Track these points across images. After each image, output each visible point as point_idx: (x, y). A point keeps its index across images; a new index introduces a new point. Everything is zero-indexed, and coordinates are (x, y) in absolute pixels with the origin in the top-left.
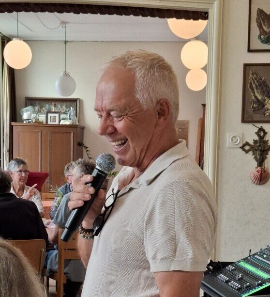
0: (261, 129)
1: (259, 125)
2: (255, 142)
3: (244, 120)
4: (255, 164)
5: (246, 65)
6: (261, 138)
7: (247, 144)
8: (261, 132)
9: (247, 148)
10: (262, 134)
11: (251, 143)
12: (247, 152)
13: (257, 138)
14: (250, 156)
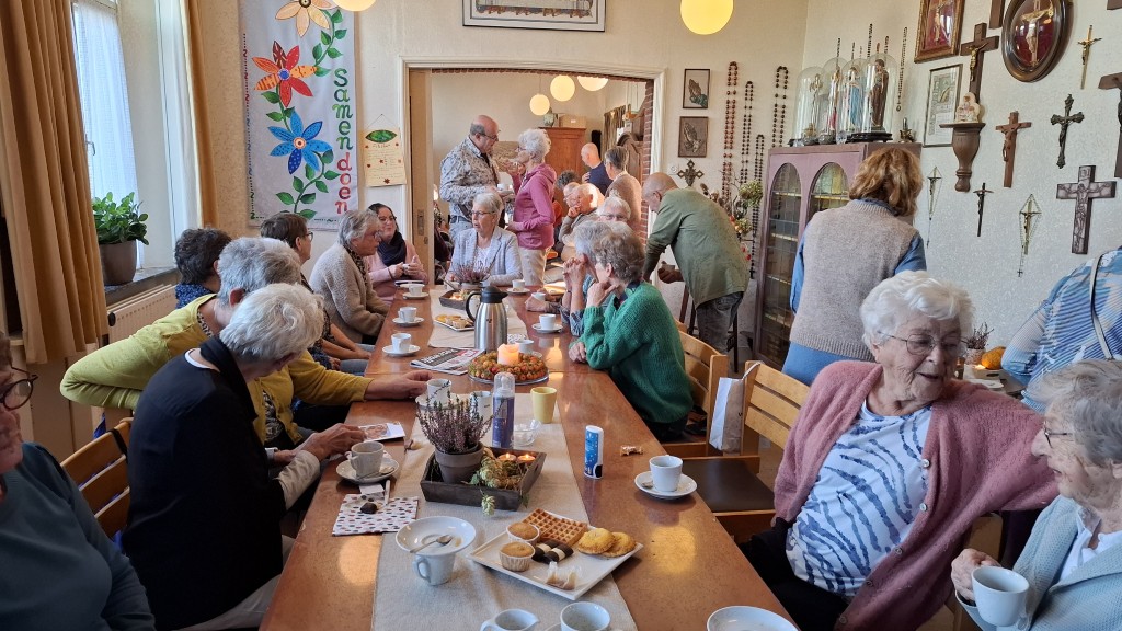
0: (691, 162)
1: (689, 159)
2: (687, 170)
3: (680, 156)
5: (682, 118)
6: (691, 168)
7: (682, 171)
9: (682, 174)
10: (691, 165)
12: (682, 177)
13: (687, 167)
14: (684, 180)
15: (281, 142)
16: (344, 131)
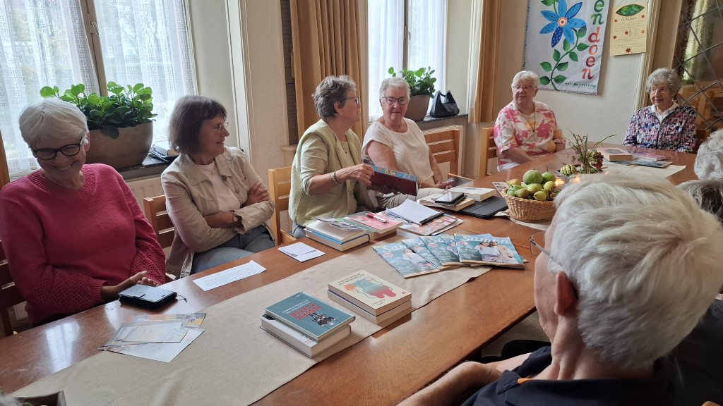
15: (549, 22)
16: (598, 8)
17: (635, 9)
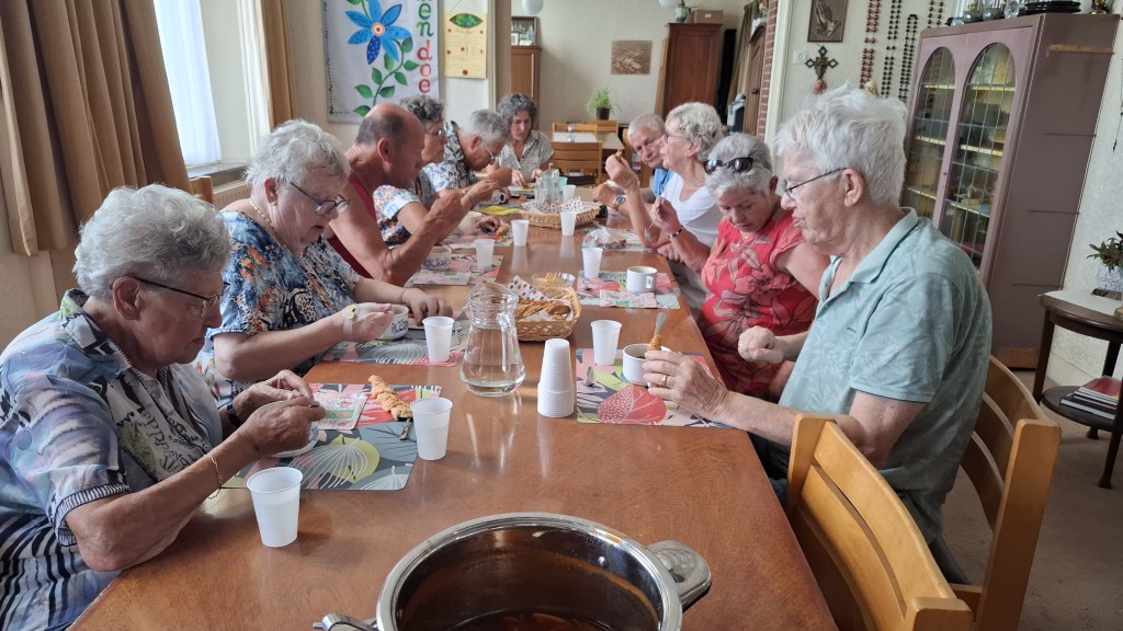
0: (823, 48)
1: (822, 44)
2: (817, 58)
3: (809, 40)
4: (816, 77)
6: (822, 55)
7: (810, 60)
8: (823, 51)
9: (810, 63)
10: (823, 52)
11: (814, 59)
12: (810, 67)
13: (819, 55)
14: (813, 70)
15: (359, 28)
16: (424, 14)
17: (472, 20)
